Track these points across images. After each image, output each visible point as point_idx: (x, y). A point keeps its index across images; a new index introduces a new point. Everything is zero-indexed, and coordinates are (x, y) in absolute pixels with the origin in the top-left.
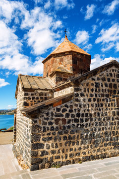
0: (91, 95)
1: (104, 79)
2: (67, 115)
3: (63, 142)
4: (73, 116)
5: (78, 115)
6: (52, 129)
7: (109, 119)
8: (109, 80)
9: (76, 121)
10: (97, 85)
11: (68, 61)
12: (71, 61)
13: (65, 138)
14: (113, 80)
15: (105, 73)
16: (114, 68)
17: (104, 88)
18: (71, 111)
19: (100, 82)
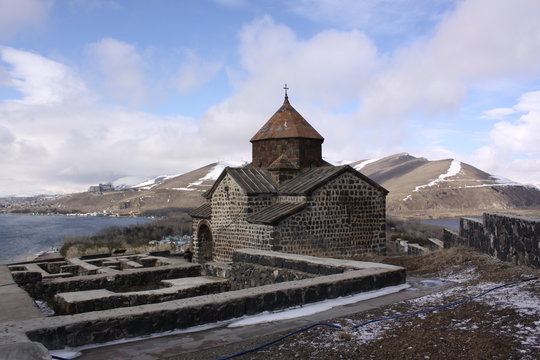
0: (322, 204)
1: (335, 187)
2: (301, 223)
3: (297, 246)
4: (305, 224)
5: (310, 223)
6: (289, 235)
7: (337, 226)
8: (340, 187)
9: (308, 228)
10: (328, 194)
11: (293, 150)
12: (298, 150)
13: (298, 242)
14: (345, 187)
15: (337, 180)
16: (347, 173)
17: (335, 195)
18: (304, 219)
19: (332, 190)
